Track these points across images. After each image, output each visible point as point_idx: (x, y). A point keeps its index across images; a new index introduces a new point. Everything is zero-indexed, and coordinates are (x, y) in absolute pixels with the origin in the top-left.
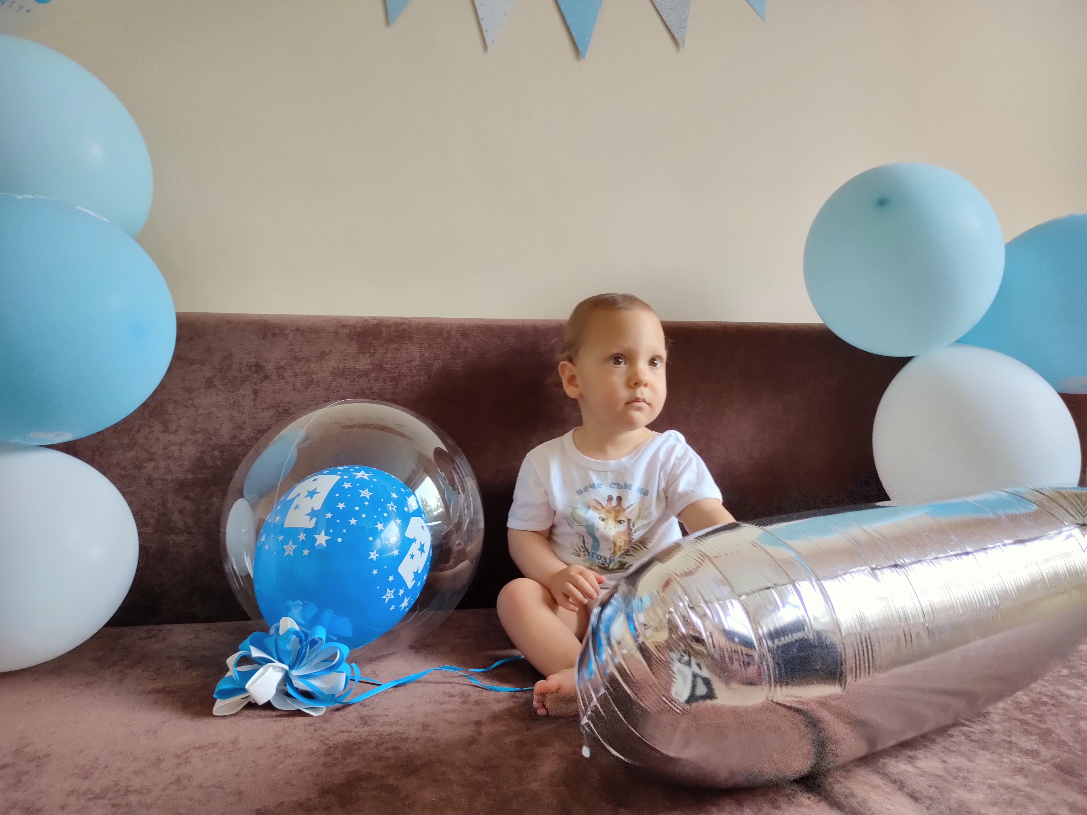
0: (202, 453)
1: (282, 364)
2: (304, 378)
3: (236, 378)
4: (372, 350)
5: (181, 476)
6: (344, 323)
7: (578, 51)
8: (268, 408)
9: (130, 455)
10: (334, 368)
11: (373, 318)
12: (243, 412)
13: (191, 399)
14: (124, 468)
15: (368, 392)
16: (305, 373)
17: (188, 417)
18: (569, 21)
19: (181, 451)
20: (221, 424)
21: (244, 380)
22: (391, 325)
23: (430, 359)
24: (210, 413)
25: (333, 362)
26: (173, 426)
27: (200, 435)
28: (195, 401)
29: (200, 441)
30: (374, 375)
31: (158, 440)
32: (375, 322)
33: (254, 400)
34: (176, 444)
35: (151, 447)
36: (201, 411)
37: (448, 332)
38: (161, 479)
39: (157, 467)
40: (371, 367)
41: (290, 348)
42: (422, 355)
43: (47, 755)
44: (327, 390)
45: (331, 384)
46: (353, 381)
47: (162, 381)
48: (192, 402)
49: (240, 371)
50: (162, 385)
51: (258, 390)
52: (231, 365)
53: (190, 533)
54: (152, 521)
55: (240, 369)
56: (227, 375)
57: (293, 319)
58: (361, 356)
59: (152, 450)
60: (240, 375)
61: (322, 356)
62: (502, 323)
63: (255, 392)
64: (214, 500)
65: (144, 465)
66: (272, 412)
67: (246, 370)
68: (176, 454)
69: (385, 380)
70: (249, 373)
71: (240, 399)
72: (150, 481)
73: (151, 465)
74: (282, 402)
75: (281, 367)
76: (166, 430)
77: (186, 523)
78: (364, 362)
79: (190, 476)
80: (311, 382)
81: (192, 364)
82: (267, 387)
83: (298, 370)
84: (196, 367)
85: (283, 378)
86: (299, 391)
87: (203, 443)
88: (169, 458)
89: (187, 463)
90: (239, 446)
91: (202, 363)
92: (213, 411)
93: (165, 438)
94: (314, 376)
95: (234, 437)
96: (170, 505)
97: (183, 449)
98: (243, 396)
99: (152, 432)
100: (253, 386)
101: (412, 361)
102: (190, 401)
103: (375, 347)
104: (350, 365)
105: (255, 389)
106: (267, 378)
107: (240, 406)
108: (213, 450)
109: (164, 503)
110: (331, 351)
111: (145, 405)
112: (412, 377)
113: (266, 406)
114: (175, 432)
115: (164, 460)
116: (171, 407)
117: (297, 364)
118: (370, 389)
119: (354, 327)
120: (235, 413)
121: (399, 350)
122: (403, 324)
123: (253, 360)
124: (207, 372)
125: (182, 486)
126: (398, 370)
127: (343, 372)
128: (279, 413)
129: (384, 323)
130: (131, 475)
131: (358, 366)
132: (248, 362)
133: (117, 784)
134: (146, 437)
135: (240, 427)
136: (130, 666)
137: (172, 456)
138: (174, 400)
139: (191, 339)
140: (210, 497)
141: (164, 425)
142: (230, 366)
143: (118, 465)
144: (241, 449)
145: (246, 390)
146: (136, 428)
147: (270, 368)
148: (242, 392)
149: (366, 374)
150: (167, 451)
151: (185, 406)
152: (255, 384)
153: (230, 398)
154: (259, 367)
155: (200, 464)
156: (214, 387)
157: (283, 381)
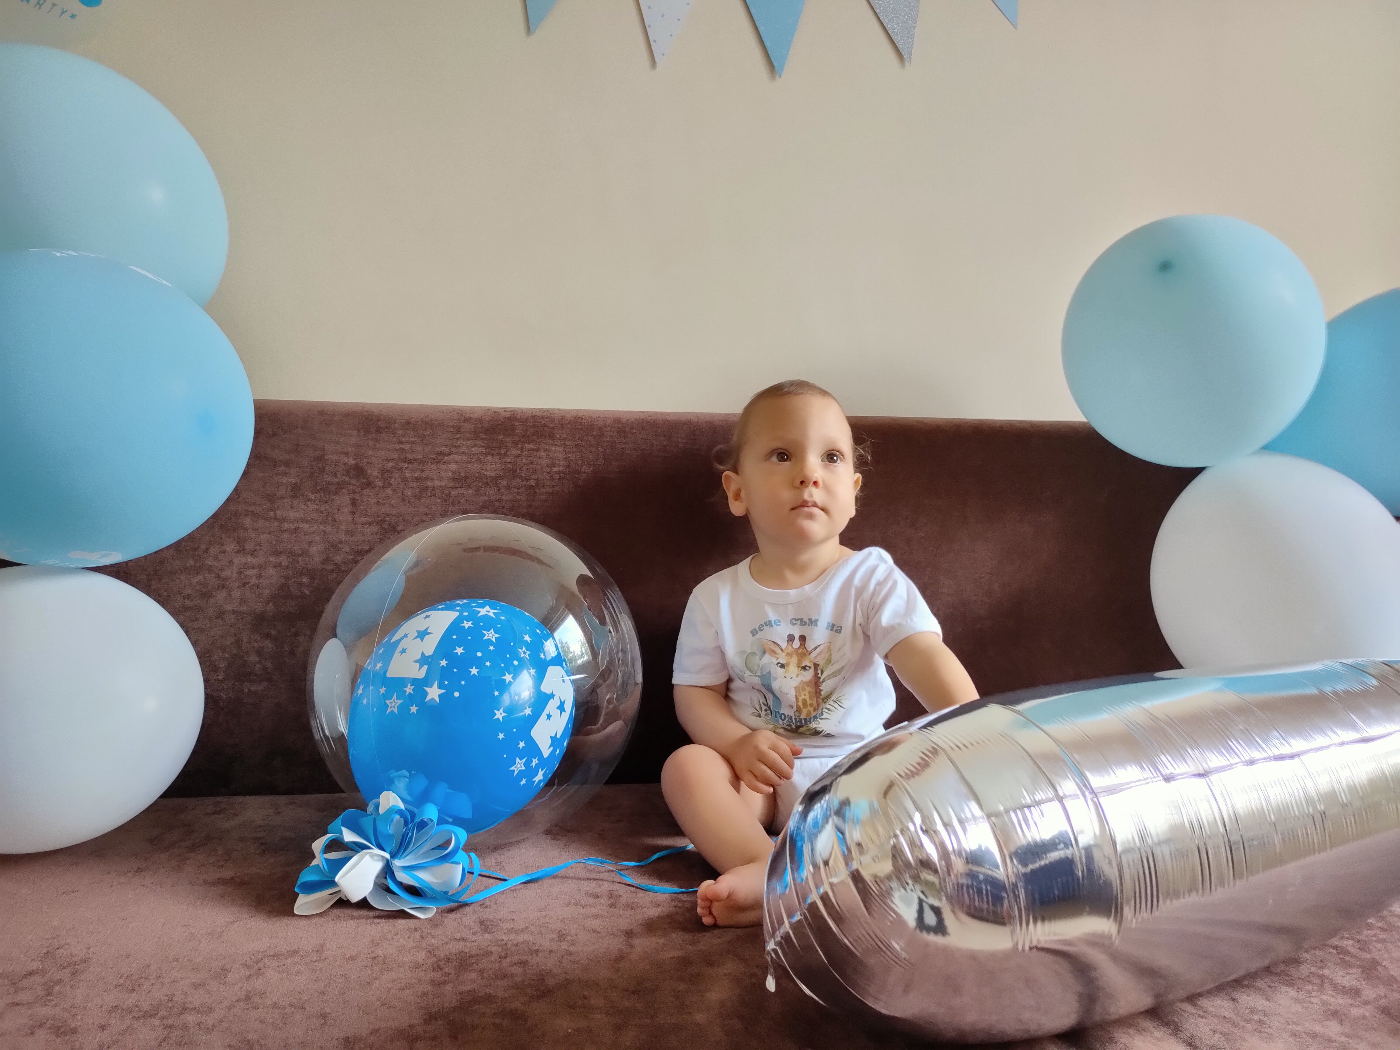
0: (287, 578)
1: (389, 467)
2: (415, 485)
3: (330, 484)
4: (503, 451)
5: (259, 608)
6: (468, 416)
7: (772, 67)
8: (370, 524)
9: (195, 580)
10: (454, 473)
11: (505, 410)
12: (338, 528)
13: (274, 511)
14: (188, 597)
15: (497, 504)
16: (418, 479)
17: (270, 533)
18: (761, 29)
19: (260, 577)
20: (310, 543)
21: (340, 487)
22: (527, 419)
23: (576, 463)
24: (297, 528)
25: (452, 467)
26: (250, 544)
27: (283, 557)
28: (278, 512)
29: (285, 564)
30: (505, 483)
31: (231, 561)
32: (508, 415)
33: (352, 513)
34: (253, 568)
35: (222, 570)
36: (286, 525)
37: (601, 429)
38: (234, 612)
39: (230, 596)
40: (501, 472)
41: (398, 447)
42: (567, 459)
43: (85, 961)
44: (446, 501)
45: (450, 493)
46: (478, 490)
47: (237, 486)
48: (275, 514)
49: (336, 476)
50: (236, 492)
51: (357, 500)
52: (324, 468)
53: (270, 680)
54: (223, 665)
55: (336, 473)
56: (319, 480)
57: (404, 409)
58: (489, 457)
59: (223, 574)
60: (335, 481)
61: (439, 458)
62: (669, 418)
63: (354, 503)
64: (301, 639)
65: (214, 593)
66: (375, 528)
67: (343, 475)
68: (254, 580)
69: (518, 489)
70: (347, 479)
71: (336, 511)
72: (221, 614)
73: (221, 594)
74: (388, 516)
75: (387, 471)
76: (241, 549)
77: (265, 668)
78: (492, 467)
79: (270, 607)
80: (426, 490)
81: (275, 466)
82: (370, 497)
83: (408, 476)
84: (280, 469)
85: (390, 484)
86: (409, 502)
87: (288, 566)
88: (244, 585)
89: (267, 591)
90: (333, 571)
91: (287, 465)
92: (301, 526)
93: (240, 559)
94: (428, 483)
95: (327, 559)
96: (245, 645)
97: (263, 574)
98: (339, 508)
99: (224, 552)
100: (352, 495)
101: (554, 465)
102: (273, 513)
103: (506, 446)
104: (475, 469)
105: (354, 499)
106: (369, 484)
107: (334, 520)
108: (301, 574)
109: (238, 642)
110: (451, 451)
111: (215, 517)
112: (553, 486)
113: (367, 520)
114: (253, 552)
115: (239, 587)
116: (248, 520)
117: (407, 468)
118: (500, 500)
119: (480, 420)
120: (328, 529)
121: (538, 451)
122: (542, 417)
123: (352, 462)
124: (293, 476)
125: (260, 621)
126: (535, 477)
127: (466, 477)
128: (384, 529)
129: (519, 416)
130: (196, 606)
131: (483, 471)
132: (345, 464)
133: (170, 1000)
134: (216, 558)
135: (335, 547)
136: (192, 849)
137: (248, 583)
138: (251, 512)
139: (274, 434)
140: (296, 634)
141: (238, 543)
142: (322, 470)
143: (180, 593)
144: (335, 575)
145: (343, 500)
146: (203, 547)
147: (373, 472)
148: (337, 502)
149: (495, 481)
150: (242, 576)
151: (266, 519)
152: (354, 492)
153: (322, 509)
154: (359, 471)
155: (283, 593)
156: (303, 495)
157: (389, 489)
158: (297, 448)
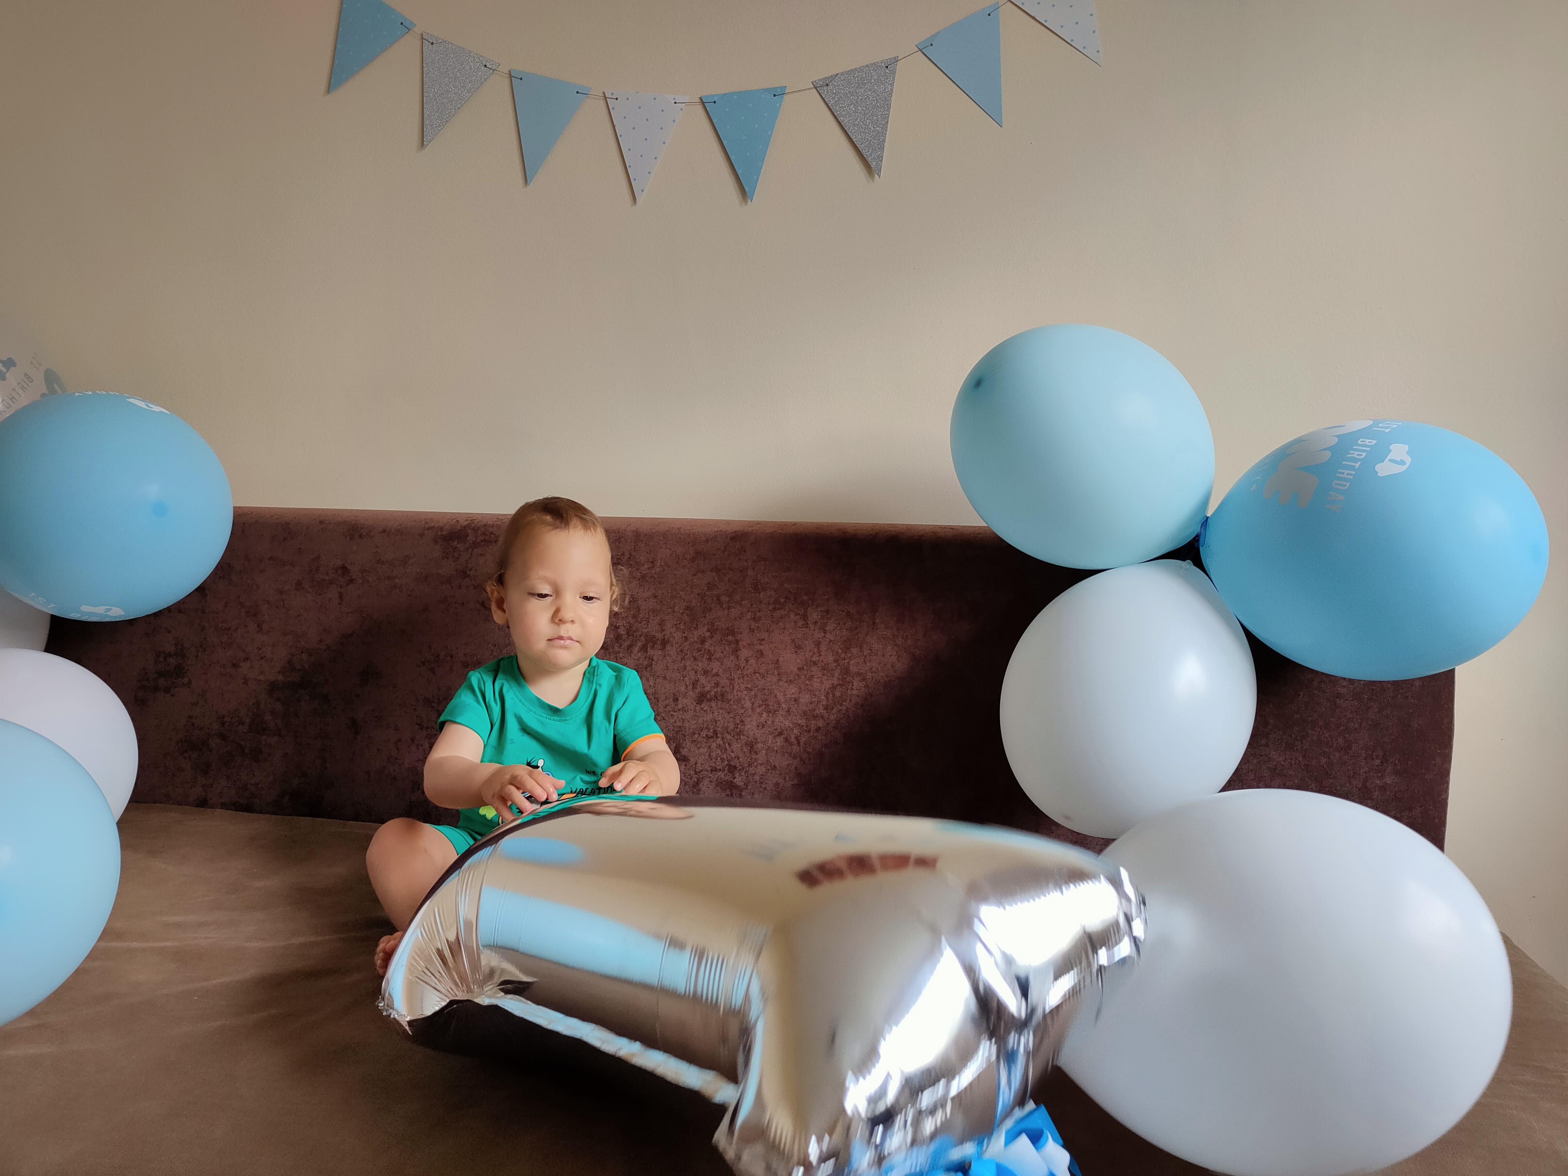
0: (292, 655)
1: (367, 567)
3: (324, 580)
4: (456, 555)
5: (273, 678)
7: (744, 193)
12: (329, 616)
19: (273, 653)
20: (309, 627)
21: (330, 583)
22: (479, 528)
24: (299, 615)
27: (290, 637)
29: (290, 643)
32: (466, 523)
33: (340, 604)
34: (268, 646)
36: (291, 612)
39: (252, 667)
41: (375, 550)
48: (284, 603)
51: (343, 594)
52: (319, 567)
55: (328, 572)
56: (316, 577)
59: (248, 650)
63: (341, 596)
65: (241, 664)
67: (333, 573)
70: (336, 576)
71: (327, 602)
72: (246, 681)
73: (246, 665)
75: (366, 570)
82: (352, 591)
84: (287, 568)
85: (368, 581)
91: (293, 564)
93: (259, 638)
99: (248, 632)
107: (326, 609)
109: (258, 703)
110: (415, 554)
113: (350, 610)
114: (268, 633)
117: (381, 568)
120: (322, 617)
124: (296, 574)
127: (427, 577)
129: (475, 523)
134: (242, 637)
135: (327, 631)
141: (258, 625)
145: (333, 593)
147: (355, 571)
148: (329, 595)
149: (449, 580)
150: (260, 652)
151: (277, 608)
152: (341, 587)
153: (318, 600)
154: (344, 569)
155: (290, 666)
156: (303, 588)
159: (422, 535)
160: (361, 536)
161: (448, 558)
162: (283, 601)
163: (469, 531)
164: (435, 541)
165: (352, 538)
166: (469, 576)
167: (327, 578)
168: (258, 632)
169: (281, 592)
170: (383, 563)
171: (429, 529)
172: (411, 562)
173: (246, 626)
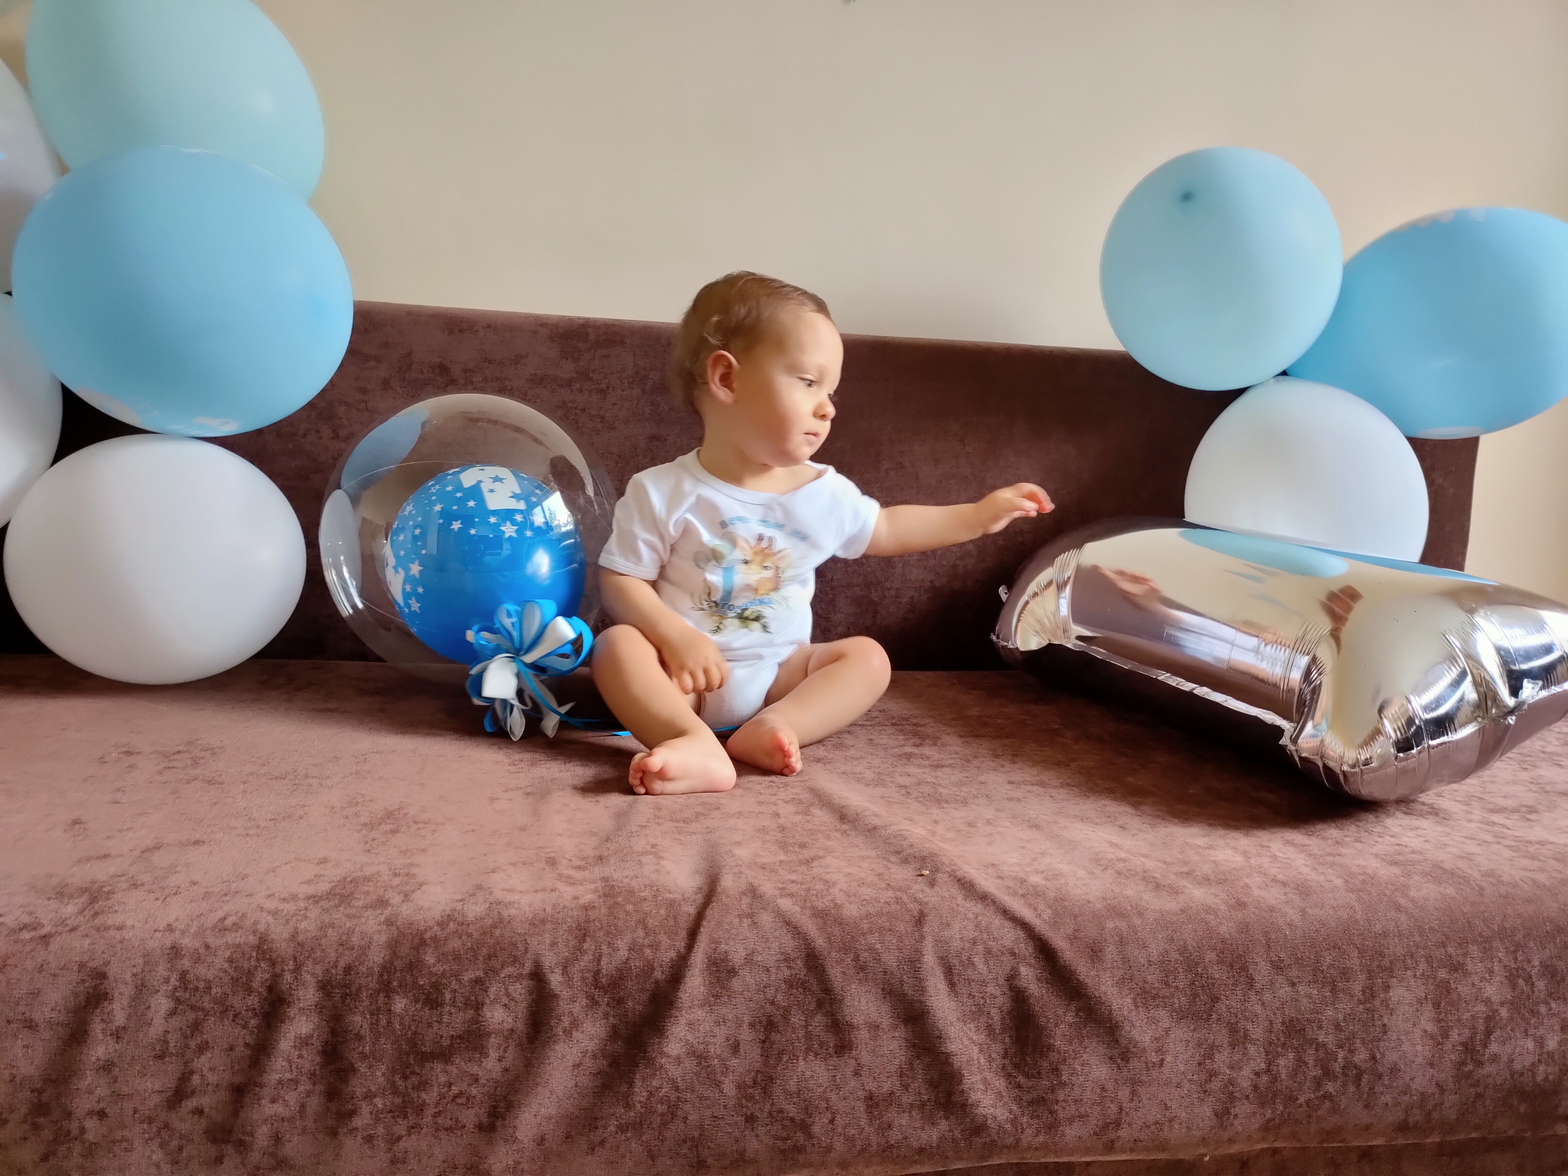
1: (471, 366)
3: (417, 379)
4: (576, 355)
6: (545, 322)
10: (531, 375)
11: (579, 318)
16: (497, 379)
21: (426, 383)
22: (599, 327)
25: (530, 368)
26: (344, 432)
30: (577, 385)
32: (582, 322)
40: (575, 375)
41: (480, 347)
42: (635, 365)
48: (366, 406)
49: (422, 372)
52: (411, 366)
56: (407, 376)
57: (484, 314)
58: (564, 361)
59: (320, 459)
65: (311, 476)
67: (429, 372)
70: (432, 375)
75: (469, 370)
76: (336, 437)
78: (567, 370)
81: (367, 360)
83: (488, 374)
84: (372, 364)
85: (471, 382)
91: (378, 359)
93: (334, 446)
99: (320, 438)
101: (623, 370)
103: (580, 351)
104: (551, 371)
106: (452, 381)
110: (528, 353)
117: (488, 368)
119: (556, 326)
121: (609, 356)
123: (436, 360)
124: (384, 371)
127: (542, 379)
129: (592, 325)
131: (559, 374)
132: (431, 361)
134: (313, 444)
138: (346, 402)
141: (334, 431)
146: (300, 432)
147: (456, 371)
149: (569, 383)
152: (439, 388)
154: (443, 369)
156: (391, 388)
158: (386, 345)
159: (535, 332)
160: (461, 331)
161: (567, 359)
162: (366, 402)
163: (589, 330)
164: (553, 341)
165: (451, 332)
166: (591, 379)
167: (421, 377)
168: (333, 438)
169: (363, 391)
170: (490, 362)
171: (542, 325)
172: (523, 360)
173: (318, 432)
